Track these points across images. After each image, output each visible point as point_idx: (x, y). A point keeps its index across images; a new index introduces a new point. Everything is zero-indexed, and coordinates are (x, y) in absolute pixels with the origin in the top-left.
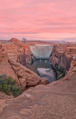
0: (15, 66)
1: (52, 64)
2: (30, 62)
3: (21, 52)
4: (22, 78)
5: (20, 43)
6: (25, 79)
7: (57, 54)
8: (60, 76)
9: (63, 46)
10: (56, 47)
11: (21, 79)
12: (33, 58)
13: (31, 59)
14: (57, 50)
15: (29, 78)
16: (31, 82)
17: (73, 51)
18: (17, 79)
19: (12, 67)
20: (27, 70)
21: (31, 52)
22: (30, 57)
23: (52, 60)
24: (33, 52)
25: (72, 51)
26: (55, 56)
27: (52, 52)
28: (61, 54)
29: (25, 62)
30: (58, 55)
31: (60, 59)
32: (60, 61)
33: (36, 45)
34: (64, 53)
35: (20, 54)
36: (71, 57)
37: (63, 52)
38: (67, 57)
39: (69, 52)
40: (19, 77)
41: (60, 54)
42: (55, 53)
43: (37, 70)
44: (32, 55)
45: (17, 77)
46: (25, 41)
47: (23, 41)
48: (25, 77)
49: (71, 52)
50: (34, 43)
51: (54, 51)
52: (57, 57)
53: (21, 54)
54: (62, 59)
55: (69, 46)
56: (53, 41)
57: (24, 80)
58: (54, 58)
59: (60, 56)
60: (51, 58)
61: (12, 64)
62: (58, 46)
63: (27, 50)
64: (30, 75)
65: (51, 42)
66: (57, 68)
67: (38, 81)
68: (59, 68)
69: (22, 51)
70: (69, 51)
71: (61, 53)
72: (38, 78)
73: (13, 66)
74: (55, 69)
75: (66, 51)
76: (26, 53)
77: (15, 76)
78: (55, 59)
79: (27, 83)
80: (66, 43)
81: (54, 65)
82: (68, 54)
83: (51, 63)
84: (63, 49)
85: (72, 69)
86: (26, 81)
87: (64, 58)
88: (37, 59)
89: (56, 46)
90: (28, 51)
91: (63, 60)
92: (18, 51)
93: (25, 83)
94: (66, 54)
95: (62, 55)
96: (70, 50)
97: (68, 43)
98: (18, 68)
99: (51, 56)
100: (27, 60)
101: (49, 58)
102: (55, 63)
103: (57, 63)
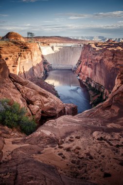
0: (22, 84)
1: (81, 79)
2: (42, 75)
4: (33, 104)
5: (23, 40)
6: (38, 107)
7: (90, 60)
11: (32, 106)
12: (47, 68)
15: (45, 105)
17: (118, 55)
18: (26, 107)
19: (16, 86)
20: (42, 92)
21: (43, 58)
22: (42, 66)
23: (80, 71)
24: (47, 57)
25: (116, 55)
26: (86, 64)
27: (81, 57)
28: (96, 62)
29: (34, 75)
31: (95, 69)
32: (95, 73)
37: (101, 58)
38: (107, 66)
39: (111, 58)
40: (29, 102)
41: (94, 60)
42: (86, 59)
44: (45, 63)
45: (26, 104)
47: (28, 38)
48: (39, 104)
49: (115, 58)
51: (85, 55)
52: (89, 66)
53: (25, 62)
54: (98, 69)
57: (36, 107)
58: (84, 67)
59: (96, 65)
61: (15, 81)
62: (91, 47)
63: (36, 53)
64: (46, 99)
66: (90, 85)
68: (93, 85)
69: (27, 56)
70: (111, 56)
71: (97, 60)
72: (60, 104)
73: (17, 84)
74: (86, 87)
75: (105, 55)
76: (35, 59)
77: (23, 101)
78: (86, 70)
79: (42, 112)
81: (85, 81)
82: (109, 60)
83: (79, 78)
85: (118, 88)
86: (41, 110)
87: (101, 68)
91: (100, 72)
93: (40, 112)
94: (105, 60)
95: (98, 62)
96: (112, 54)
97: (109, 41)
98: (26, 88)
99: (79, 64)
100: (37, 72)
101: (75, 68)
102: (86, 77)
103: (89, 77)
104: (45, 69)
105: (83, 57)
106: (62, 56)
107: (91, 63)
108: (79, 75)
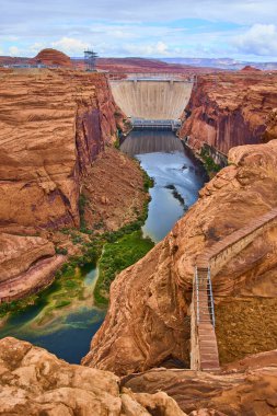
3: (86, 104)
7: (211, 110)
9: (233, 82)
10: (208, 85)
12: (121, 124)
13: (115, 130)
14: (213, 95)
17: (272, 100)
21: (114, 103)
22: (113, 121)
23: (190, 132)
25: (268, 102)
26: (203, 117)
27: (190, 104)
28: (226, 113)
29: (101, 140)
30: (215, 113)
31: (223, 129)
32: (222, 136)
34: (238, 109)
35: (82, 110)
36: (262, 122)
37: (236, 105)
38: (248, 123)
39: (258, 106)
41: (221, 110)
42: (203, 108)
44: (118, 115)
49: (267, 106)
51: (199, 99)
52: (211, 122)
54: (228, 128)
58: (198, 124)
59: (225, 119)
60: (188, 123)
62: (213, 82)
68: (216, 161)
69: (89, 102)
70: (258, 102)
71: (227, 109)
74: (202, 163)
75: (246, 99)
78: (201, 129)
81: (199, 152)
82: (254, 110)
84: (234, 95)
87: (236, 126)
88: (135, 129)
89: (205, 81)
90: (106, 99)
91: (233, 135)
92: (76, 101)
94: (245, 110)
95: (230, 114)
96: (260, 98)
97: (246, 68)
99: (187, 117)
101: (178, 125)
102: (202, 143)
103: (209, 144)
104: (118, 127)
105: (195, 102)
106: (151, 100)
107: (213, 117)
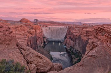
0: (25, 50)
1: (67, 47)
2: (42, 45)
4: (31, 63)
5: (32, 24)
6: (35, 65)
7: (72, 36)
8: (75, 60)
9: (79, 28)
10: (72, 29)
11: (31, 65)
12: (45, 40)
13: (43, 42)
14: (73, 32)
15: (39, 64)
16: (42, 68)
17: (89, 33)
18: (26, 66)
19: (20, 51)
20: (38, 55)
21: (43, 34)
22: (42, 39)
23: (66, 43)
24: (45, 34)
26: (70, 38)
29: (37, 45)
30: (73, 37)
31: (76, 42)
32: (76, 44)
33: (49, 26)
34: (80, 36)
35: (30, 36)
36: (87, 39)
37: (79, 34)
38: (83, 40)
39: (85, 35)
40: (28, 62)
42: (70, 35)
43: (50, 54)
44: (44, 37)
45: (26, 63)
46: (36, 22)
47: (34, 22)
48: (35, 63)
49: (88, 34)
50: (46, 24)
51: (69, 33)
52: (72, 39)
53: (32, 36)
54: (77, 41)
55: (86, 28)
56: (67, 22)
57: (33, 65)
58: (69, 40)
59: (76, 39)
60: (66, 40)
61: (20, 48)
62: (73, 28)
63: (38, 31)
64: (40, 60)
65: (66, 23)
66: (72, 52)
67: (50, 67)
68: (74, 52)
69: (33, 33)
70: (85, 33)
71: (76, 36)
72: (50, 63)
73: (22, 50)
74: (70, 52)
75: (82, 33)
76: (38, 35)
77: (24, 61)
78: (70, 42)
79: (37, 69)
80: (82, 24)
81: (69, 49)
82: (84, 36)
83: (65, 47)
84: (78, 31)
85: (88, 53)
86: (36, 67)
87: (79, 41)
88: (50, 42)
89: (70, 28)
90: (40, 33)
91: (79, 43)
92: (28, 33)
93: (35, 69)
94: (82, 36)
95: (78, 37)
96: (86, 32)
97: (84, 24)
98: (28, 52)
99: (66, 38)
100: (39, 43)
101: (63, 41)
102: (70, 46)
103: (72, 46)
104: (44, 41)
105: (68, 34)
106: (55, 33)
108: (65, 45)
